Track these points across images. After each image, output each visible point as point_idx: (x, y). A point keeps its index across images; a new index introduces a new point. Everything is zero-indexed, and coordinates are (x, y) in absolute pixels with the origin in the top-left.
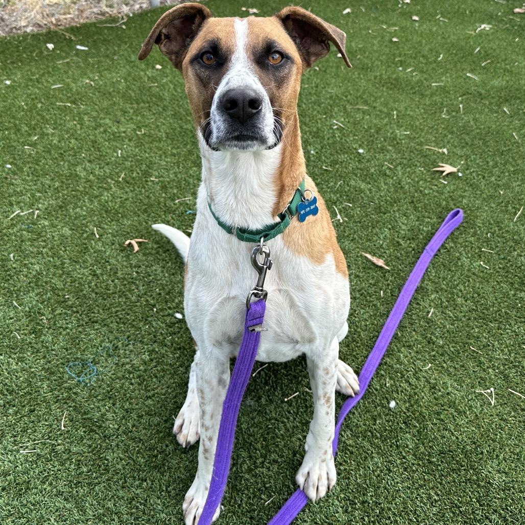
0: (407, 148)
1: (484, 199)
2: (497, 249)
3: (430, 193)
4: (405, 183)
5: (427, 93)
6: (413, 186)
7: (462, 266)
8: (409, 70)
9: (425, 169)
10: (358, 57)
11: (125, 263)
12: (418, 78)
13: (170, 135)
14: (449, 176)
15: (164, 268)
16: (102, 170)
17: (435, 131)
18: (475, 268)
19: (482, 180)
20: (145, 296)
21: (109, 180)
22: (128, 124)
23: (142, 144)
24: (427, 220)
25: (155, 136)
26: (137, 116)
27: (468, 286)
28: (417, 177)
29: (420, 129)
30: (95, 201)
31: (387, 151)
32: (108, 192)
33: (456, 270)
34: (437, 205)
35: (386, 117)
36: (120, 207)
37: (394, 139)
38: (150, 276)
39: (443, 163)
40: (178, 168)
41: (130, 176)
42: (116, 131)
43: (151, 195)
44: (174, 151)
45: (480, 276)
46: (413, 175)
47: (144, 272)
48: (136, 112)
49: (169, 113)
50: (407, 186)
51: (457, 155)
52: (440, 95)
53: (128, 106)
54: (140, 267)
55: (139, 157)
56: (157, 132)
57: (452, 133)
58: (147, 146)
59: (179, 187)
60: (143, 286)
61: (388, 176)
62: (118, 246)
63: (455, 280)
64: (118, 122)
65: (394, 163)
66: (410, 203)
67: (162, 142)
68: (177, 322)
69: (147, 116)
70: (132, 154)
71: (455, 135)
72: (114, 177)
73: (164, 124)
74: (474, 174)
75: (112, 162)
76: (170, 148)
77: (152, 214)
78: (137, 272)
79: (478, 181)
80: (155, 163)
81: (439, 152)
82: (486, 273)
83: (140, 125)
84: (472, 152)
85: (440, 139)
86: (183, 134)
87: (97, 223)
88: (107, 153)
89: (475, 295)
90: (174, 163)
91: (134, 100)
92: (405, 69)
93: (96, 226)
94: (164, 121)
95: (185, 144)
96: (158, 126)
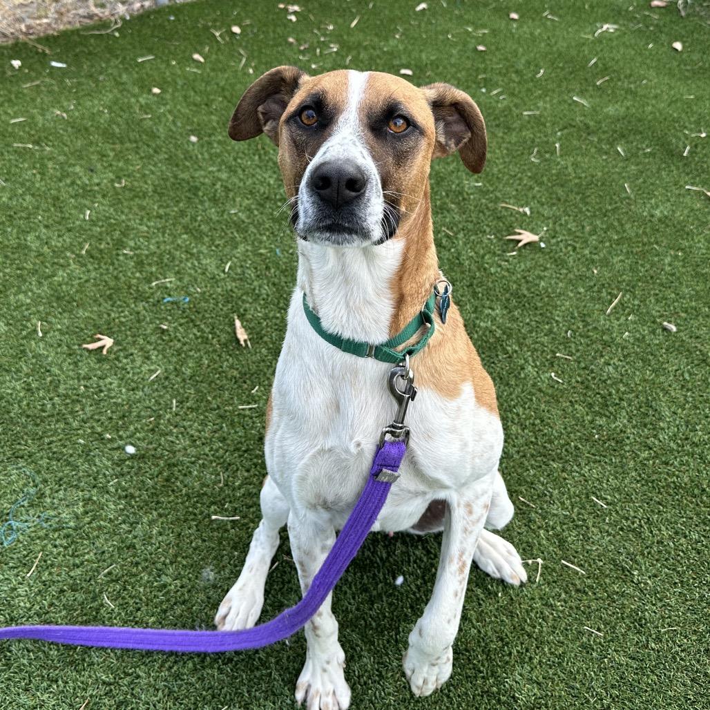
0: (475, 207)
1: (571, 280)
2: (578, 354)
3: (497, 272)
4: (465, 258)
5: (515, 125)
6: (476, 262)
7: (525, 378)
8: (495, 92)
9: (496, 237)
10: (428, 74)
11: (71, 373)
12: (505, 103)
13: (159, 189)
14: (528, 247)
15: (122, 379)
16: (61, 239)
17: (518, 182)
18: (544, 382)
19: (571, 253)
20: (91, 421)
21: (68, 254)
22: (105, 173)
23: (120, 202)
24: (487, 311)
25: (138, 190)
26: (119, 161)
27: (529, 408)
28: (483, 248)
29: (498, 178)
30: (45, 283)
31: (448, 211)
32: (64, 271)
33: (516, 385)
34: (504, 290)
35: (453, 161)
36: (77, 291)
37: (460, 193)
38: (101, 391)
39: (522, 228)
40: (163, 236)
41: (97, 247)
42: (87, 182)
43: (121, 274)
44: (161, 211)
45: (548, 394)
46: (478, 246)
47: (95, 386)
48: (118, 156)
49: (163, 156)
50: (467, 262)
51: (543, 216)
52: (532, 128)
53: (108, 146)
54: (90, 378)
55: (112, 221)
56: (142, 184)
57: (541, 184)
58: (126, 204)
59: (160, 263)
60: (91, 406)
61: (444, 248)
62: (65, 348)
63: (512, 400)
64: (92, 171)
65: (455, 229)
66: (468, 287)
67: (147, 198)
68: (129, 459)
69: (131, 160)
70: (104, 216)
71: (544, 187)
72: (75, 249)
73: (153, 173)
74: (562, 245)
75: (74, 228)
76: (156, 208)
77: (118, 303)
78: (85, 386)
79: (565, 255)
80: (133, 229)
81: (518, 213)
82: (558, 389)
83: (121, 174)
84: (564, 211)
85: (523, 193)
86: (178, 186)
87: (43, 316)
88: (70, 214)
89: (538, 421)
90: (158, 229)
91: (118, 138)
92: (489, 91)
93: (42, 320)
94: (153, 168)
95: (177, 201)
96: (144, 176)
